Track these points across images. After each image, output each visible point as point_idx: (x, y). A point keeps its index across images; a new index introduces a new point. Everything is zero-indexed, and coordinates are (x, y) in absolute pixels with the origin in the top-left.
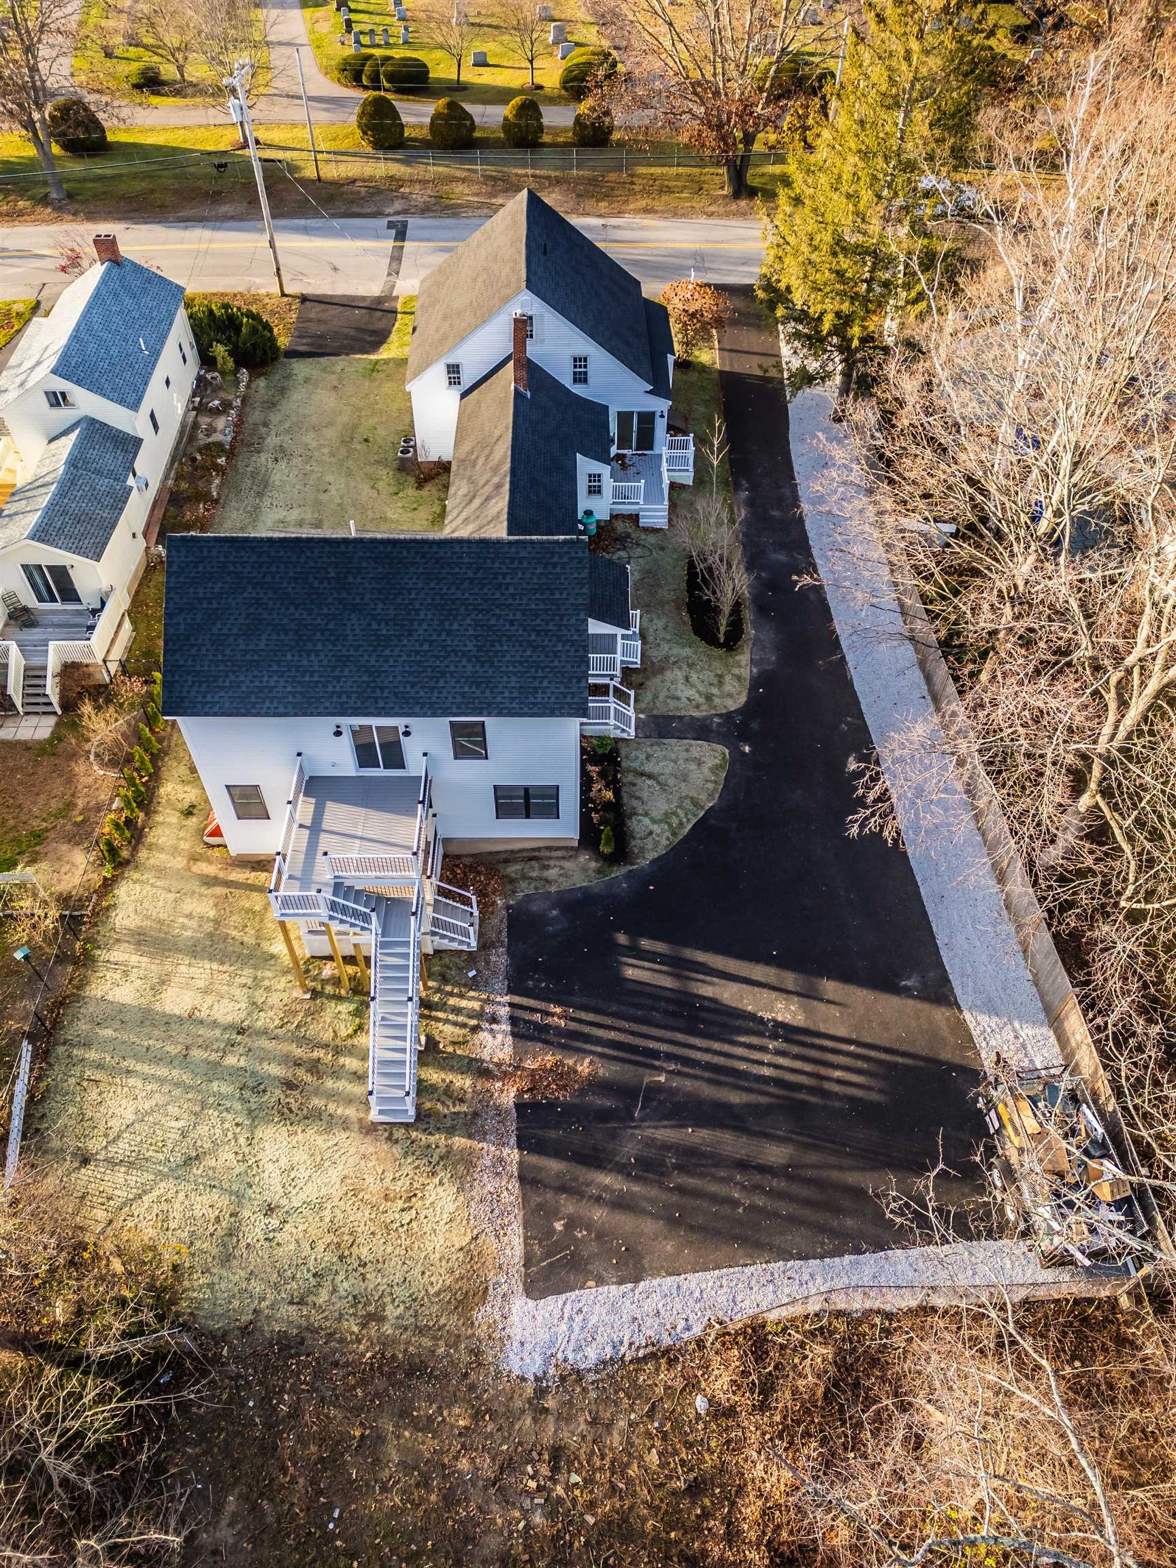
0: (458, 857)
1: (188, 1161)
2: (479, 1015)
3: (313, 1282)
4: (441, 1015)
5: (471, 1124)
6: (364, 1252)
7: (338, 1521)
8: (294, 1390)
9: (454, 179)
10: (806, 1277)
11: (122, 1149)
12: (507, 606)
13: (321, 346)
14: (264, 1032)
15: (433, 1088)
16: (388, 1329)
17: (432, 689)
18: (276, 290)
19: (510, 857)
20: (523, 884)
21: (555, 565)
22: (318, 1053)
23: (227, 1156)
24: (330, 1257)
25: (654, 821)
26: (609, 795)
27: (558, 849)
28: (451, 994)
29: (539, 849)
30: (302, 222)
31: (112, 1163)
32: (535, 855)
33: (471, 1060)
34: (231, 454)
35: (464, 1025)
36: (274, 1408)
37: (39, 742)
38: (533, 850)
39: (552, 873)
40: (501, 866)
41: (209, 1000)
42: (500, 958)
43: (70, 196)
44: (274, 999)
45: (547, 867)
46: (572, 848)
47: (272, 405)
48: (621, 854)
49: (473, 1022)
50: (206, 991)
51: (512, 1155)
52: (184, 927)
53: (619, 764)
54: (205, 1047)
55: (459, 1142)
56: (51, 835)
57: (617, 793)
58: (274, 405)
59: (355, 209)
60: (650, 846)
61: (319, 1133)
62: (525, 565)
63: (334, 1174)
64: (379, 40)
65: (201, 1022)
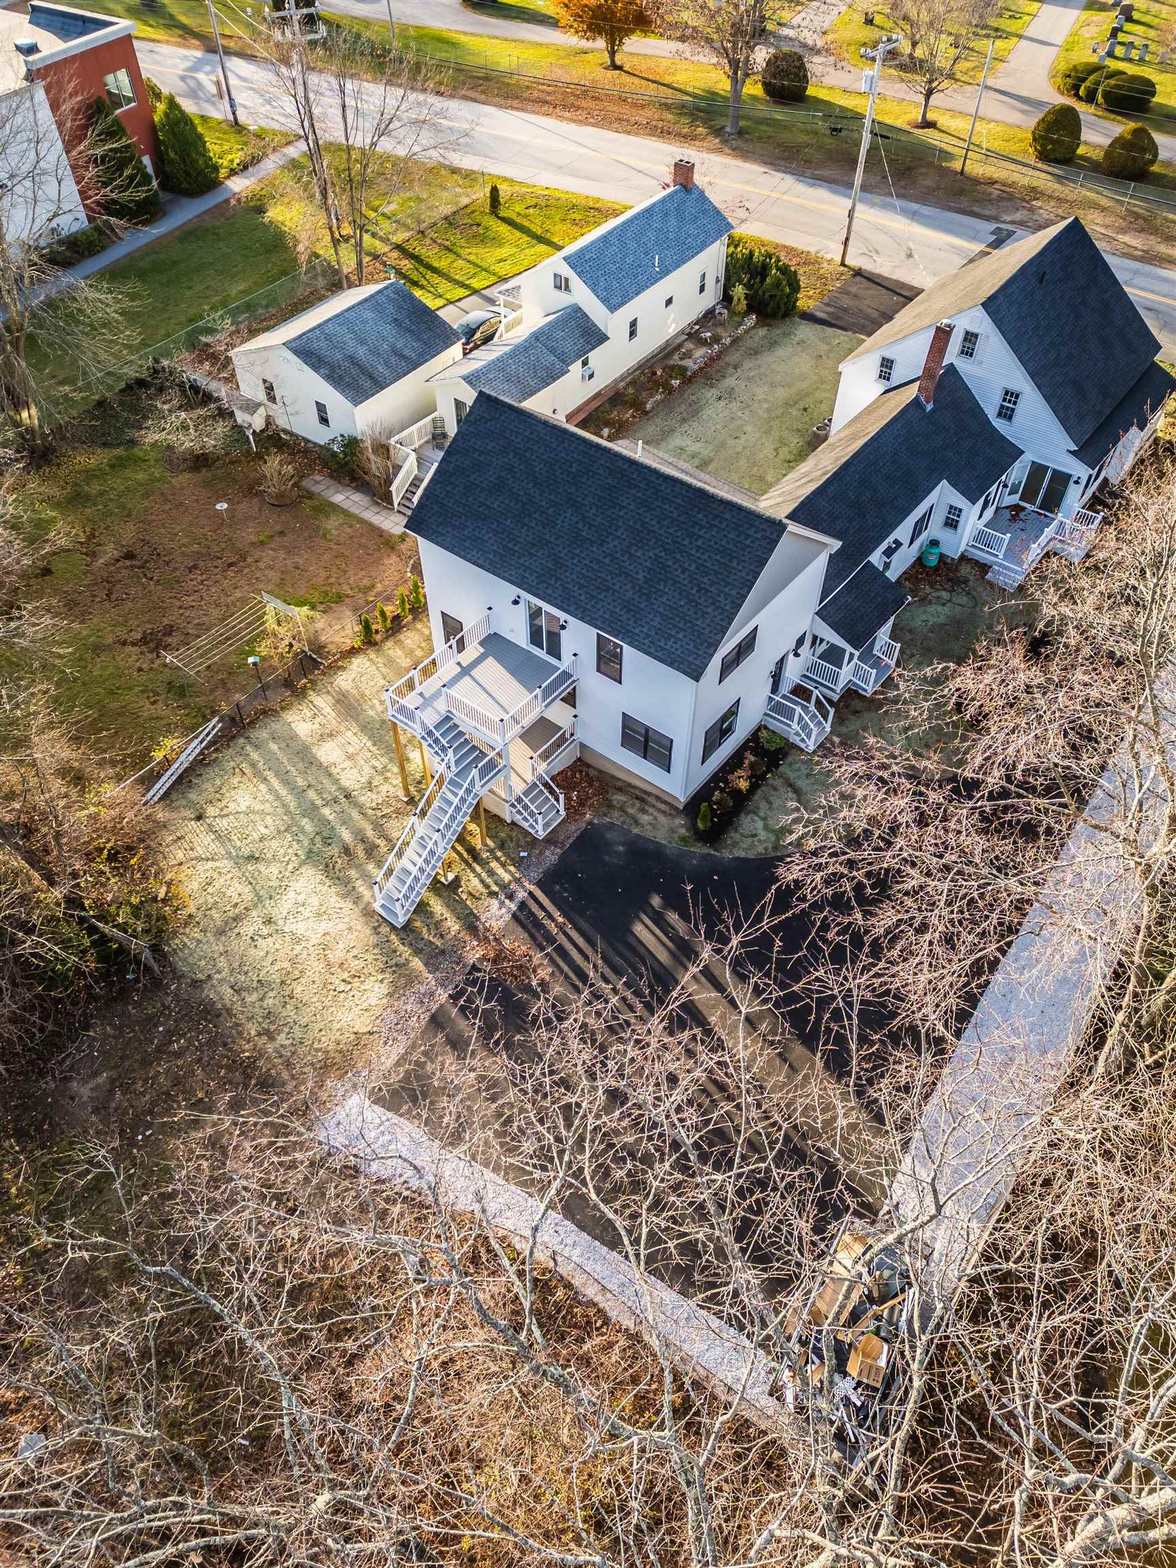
0: (589, 766)
1: (252, 858)
2: (504, 887)
3: (255, 984)
4: (478, 869)
5: (434, 957)
6: (298, 989)
7: (146, 1138)
8: (190, 1041)
9: (1096, 206)
10: (569, 1241)
11: (222, 824)
12: (689, 555)
13: (838, 318)
14: (360, 808)
15: (431, 915)
16: (270, 1048)
17: (593, 597)
18: (838, 259)
19: (625, 788)
20: (616, 814)
21: (748, 536)
22: (381, 843)
23: (274, 870)
24: (276, 978)
25: (766, 828)
26: (743, 785)
27: (665, 802)
28: (497, 859)
29: (649, 794)
30: (915, 206)
31: (211, 829)
32: (643, 796)
33: (472, 913)
34: (688, 380)
35: (487, 886)
36: (171, 1042)
37: (391, 535)
38: (645, 792)
39: (645, 819)
40: (611, 791)
41: (348, 764)
42: (551, 856)
43: (741, 133)
44: (384, 788)
45: (644, 811)
46: (676, 809)
47: (755, 352)
48: (713, 836)
49: (495, 888)
50: (350, 757)
51: (443, 996)
52: (372, 707)
53: (778, 766)
54: (319, 793)
55: (417, 963)
56: (347, 601)
57: (754, 788)
58: (756, 353)
59: (976, 209)
60: (744, 846)
61: (338, 894)
62: (724, 525)
63: (323, 926)
64: (1135, 54)
65: (330, 775)
